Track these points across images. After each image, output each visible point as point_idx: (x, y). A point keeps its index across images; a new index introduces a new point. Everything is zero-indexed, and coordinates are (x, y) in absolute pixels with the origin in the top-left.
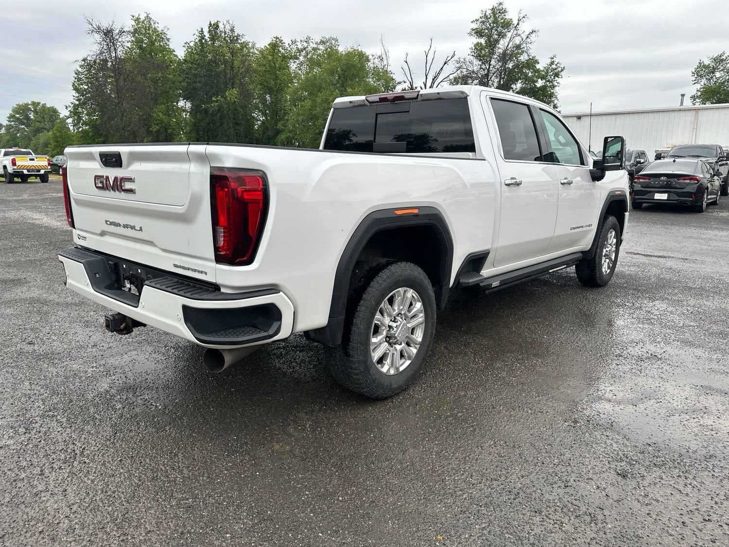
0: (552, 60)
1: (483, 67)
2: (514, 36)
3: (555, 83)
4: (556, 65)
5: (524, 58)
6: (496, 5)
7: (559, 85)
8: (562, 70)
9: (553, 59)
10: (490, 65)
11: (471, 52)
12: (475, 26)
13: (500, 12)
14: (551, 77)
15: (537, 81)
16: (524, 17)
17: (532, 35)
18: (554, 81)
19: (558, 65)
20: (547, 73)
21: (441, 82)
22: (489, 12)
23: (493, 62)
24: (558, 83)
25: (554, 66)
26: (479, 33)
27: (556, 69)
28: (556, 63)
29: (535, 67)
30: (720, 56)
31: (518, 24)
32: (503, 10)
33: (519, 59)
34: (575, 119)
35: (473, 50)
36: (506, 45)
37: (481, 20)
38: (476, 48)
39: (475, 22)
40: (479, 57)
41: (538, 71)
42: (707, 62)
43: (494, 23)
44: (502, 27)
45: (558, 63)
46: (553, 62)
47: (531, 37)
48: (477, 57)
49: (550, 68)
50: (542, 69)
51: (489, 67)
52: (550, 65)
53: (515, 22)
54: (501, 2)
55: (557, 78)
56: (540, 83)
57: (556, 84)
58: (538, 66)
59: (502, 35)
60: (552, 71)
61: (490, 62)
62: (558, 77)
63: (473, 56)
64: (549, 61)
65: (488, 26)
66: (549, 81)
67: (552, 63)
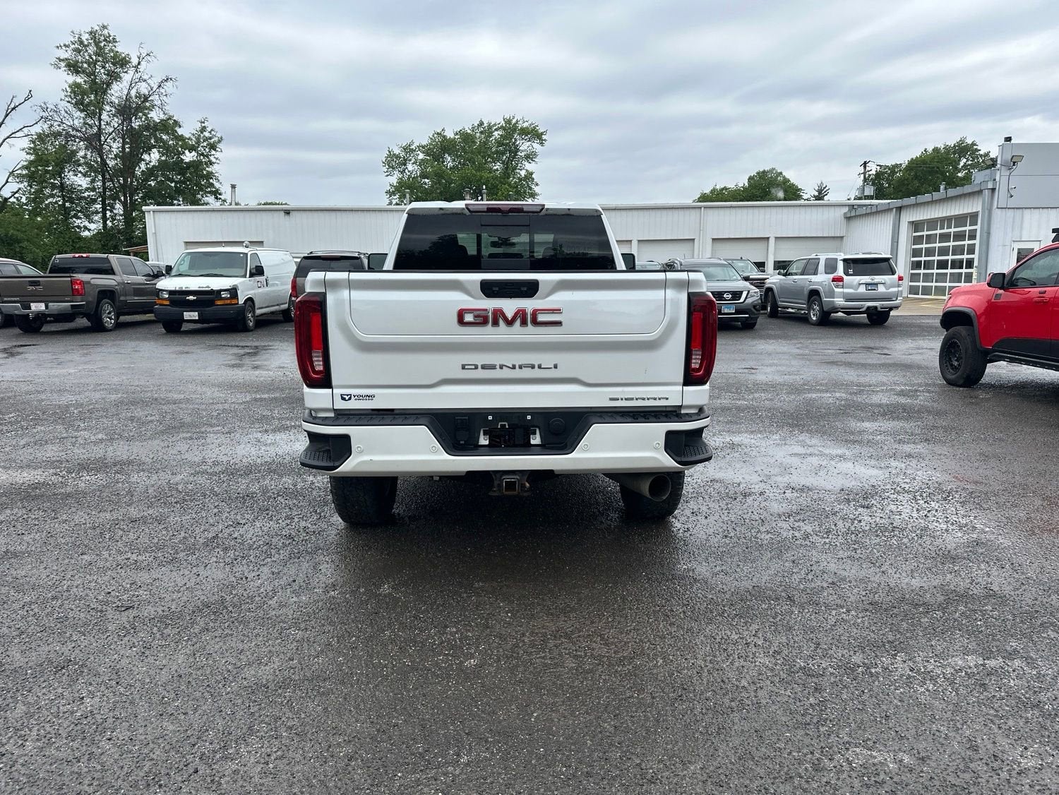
0: (203, 125)
1: (90, 121)
2: (137, 80)
3: (212, 158)
4: (210, 132)
5: (156, 116)
6: (97, 28)
7: (218, 161)
8: (219, 141)
9: (204, 123)
10: (100, 120)
11: (66, 96)
12: (64, 54)
13: (105, 40)
14: (205, 150)
15: (184, 153)
16: (148, 55)
17: (165, 83)
18: (211, 155)
19: (213, 132)
20: (198, 142)
21: (8, 137)
22: (85, 37)
23: (104, 116)
24: (217, 159)
25: (207, 134)
26: (73, 67)
27: (210, 138)
28: (209, 129)
29: (176, 132)
30: (410, 146)
31: (139, 63)
32: (111, 38)
33: (149, 116)
34: (282, 213)
35: (69, 94)
36: (125, 92)
37: (73, 46)
38: (73, 92)
39: (64, 48)
40: (80, 105)
41: (181, 138)
42: (397, 151)
43: (97, 54)
44: (114, 64)
45: (212, 130)
46: (205, 127)
47: (165, 87)
48: (76, 104)
49: (202, 135)
50: (187, 135)
51: (100, 123)
52: (200, 131)
53: (135, 61)
54: (106, 25)
55: (213, 152)
56: (189, 157)
57: (214, 160)
58: (180, 131)
59: (114, 77)
60: (204, 141)
61: (100, 115)
62: (215, 150)
63: (68, 102)
64: (198, 126)
65: (87, 58)
66: (202, 154)
67: (203, 129)
